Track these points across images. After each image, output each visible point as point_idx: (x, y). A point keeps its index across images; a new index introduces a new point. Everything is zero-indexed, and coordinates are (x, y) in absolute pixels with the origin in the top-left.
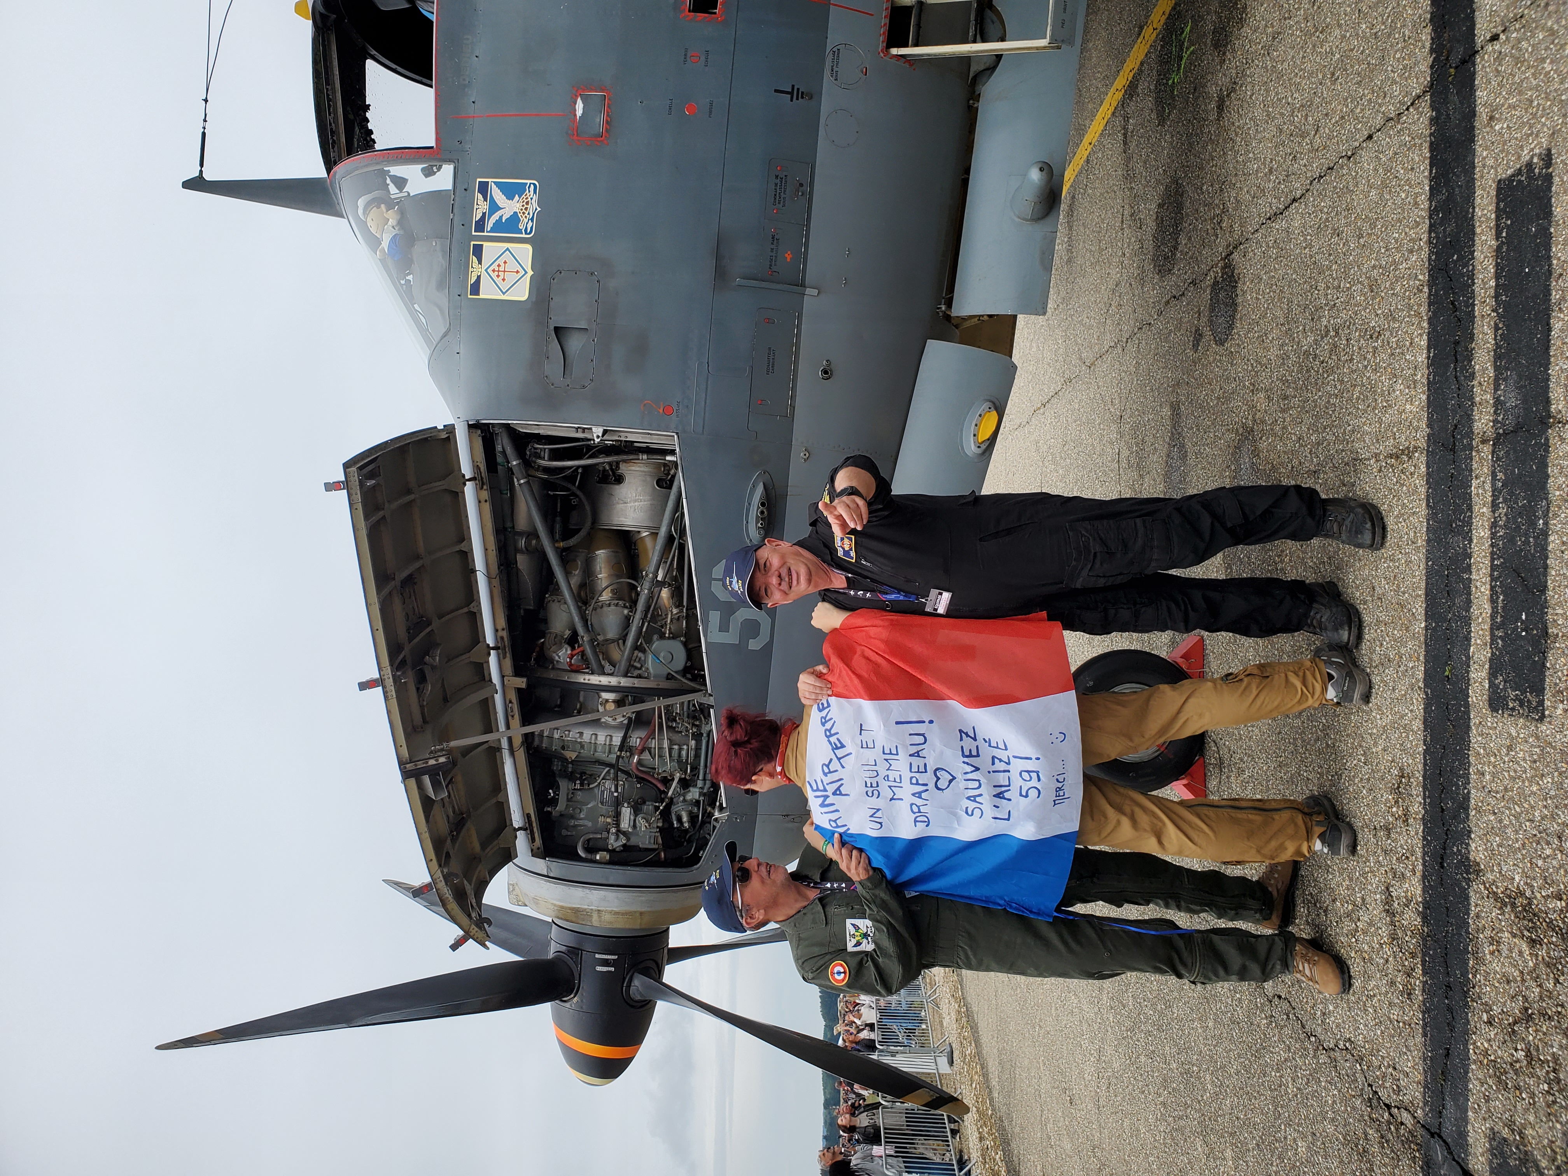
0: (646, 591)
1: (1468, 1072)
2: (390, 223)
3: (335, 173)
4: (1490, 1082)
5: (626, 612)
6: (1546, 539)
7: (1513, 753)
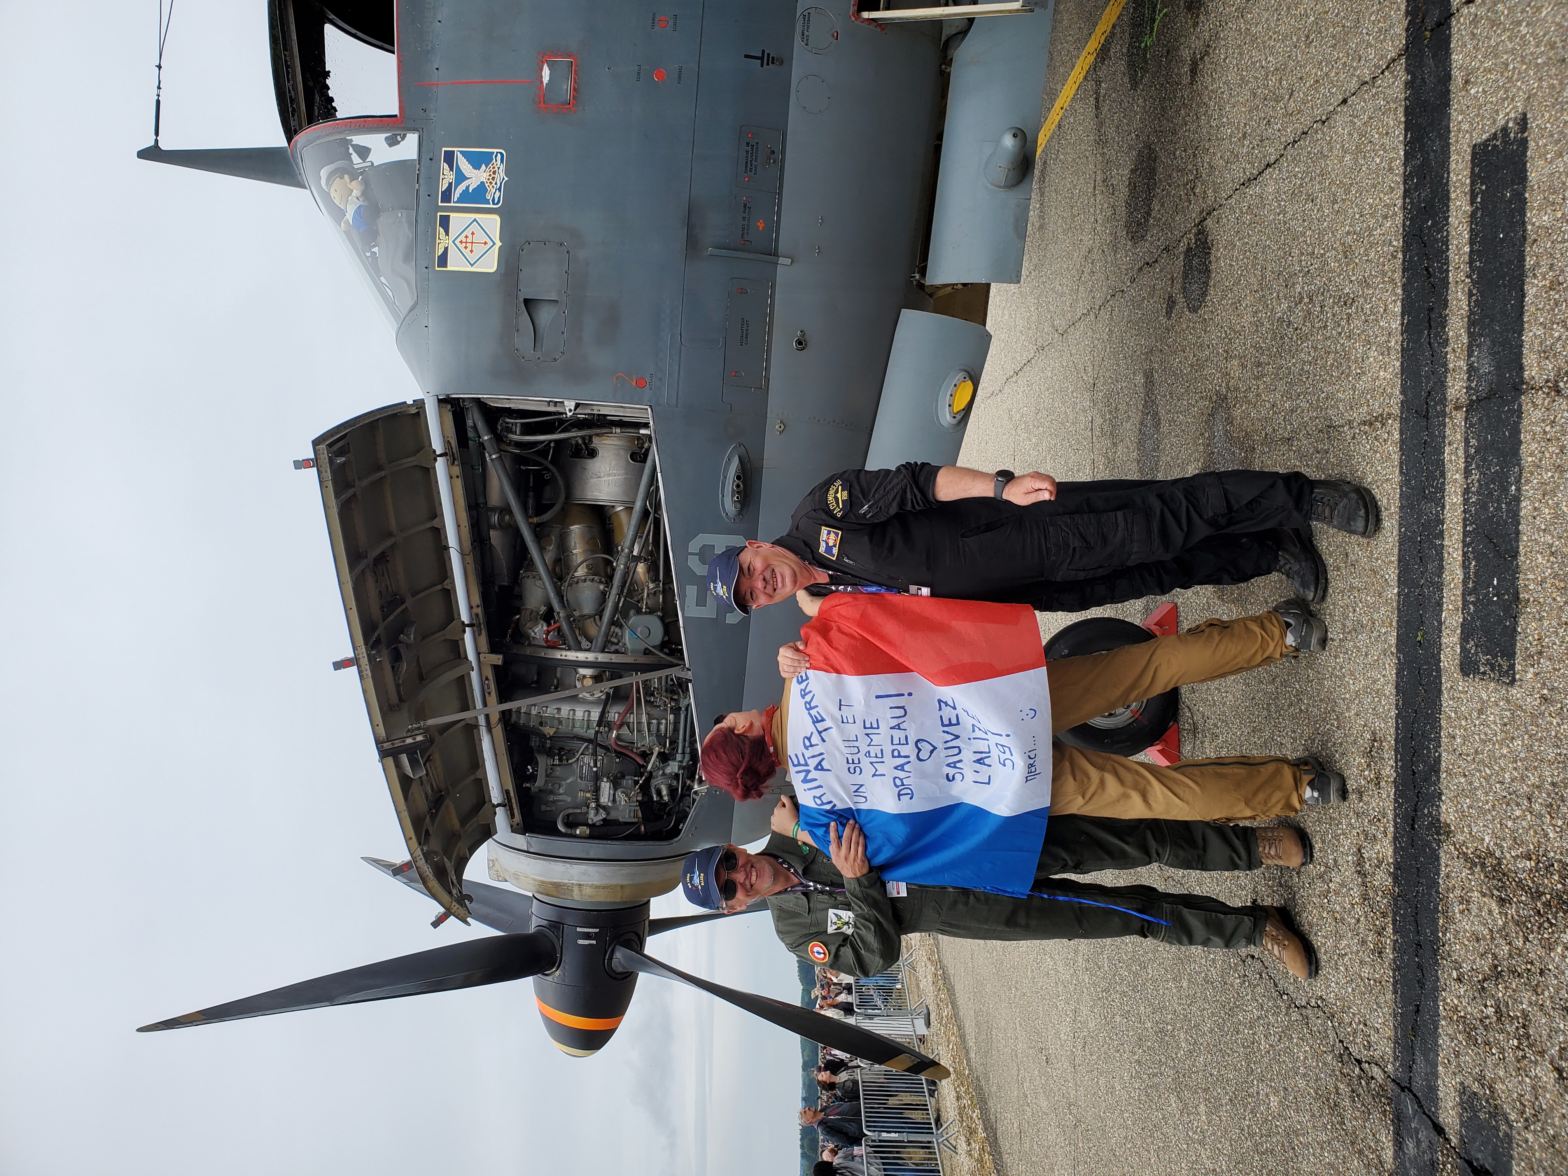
0: (622, 566)
1: (1438, 1028)
2: (354, 194)
3: (296, 142)
4: (1460, 1037)
5: (602, 587)
6: (1518, 505)
7: (1484, 717)
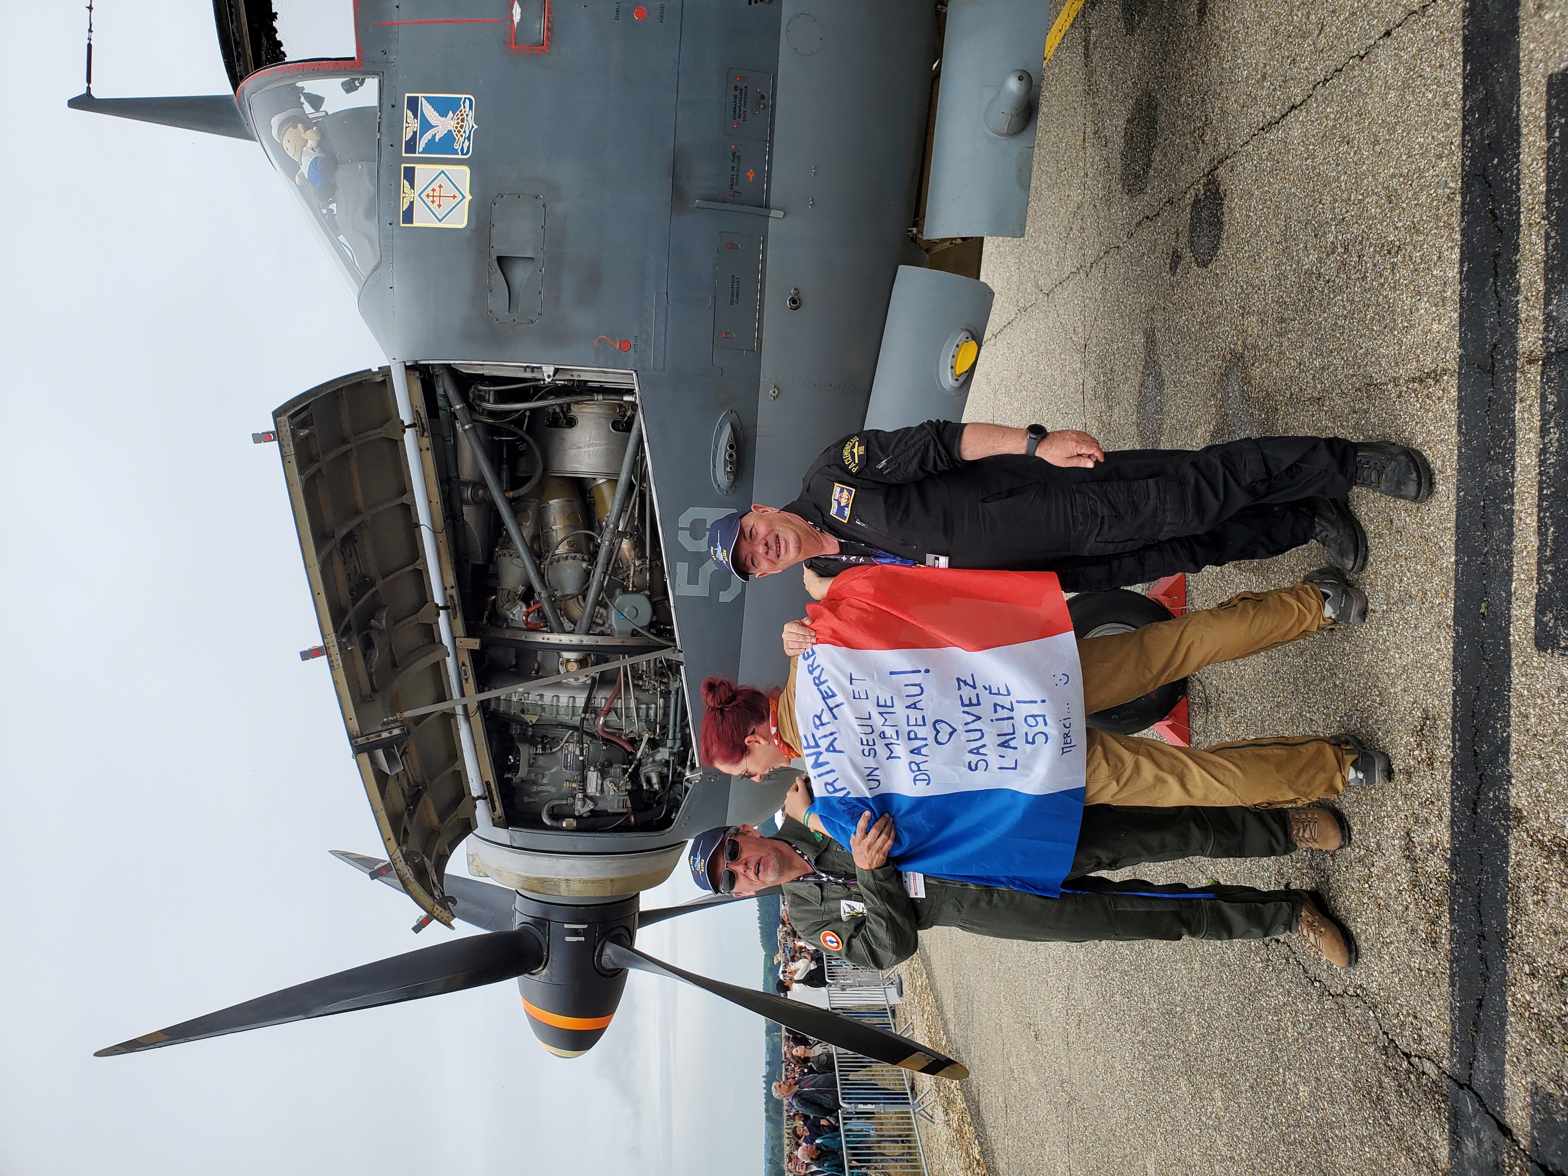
0: (607, 543)
1: (1505, 1025)
2: (309, 145)
3: (243, 88)
5: (584, 565)
